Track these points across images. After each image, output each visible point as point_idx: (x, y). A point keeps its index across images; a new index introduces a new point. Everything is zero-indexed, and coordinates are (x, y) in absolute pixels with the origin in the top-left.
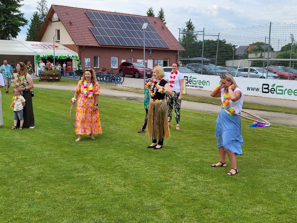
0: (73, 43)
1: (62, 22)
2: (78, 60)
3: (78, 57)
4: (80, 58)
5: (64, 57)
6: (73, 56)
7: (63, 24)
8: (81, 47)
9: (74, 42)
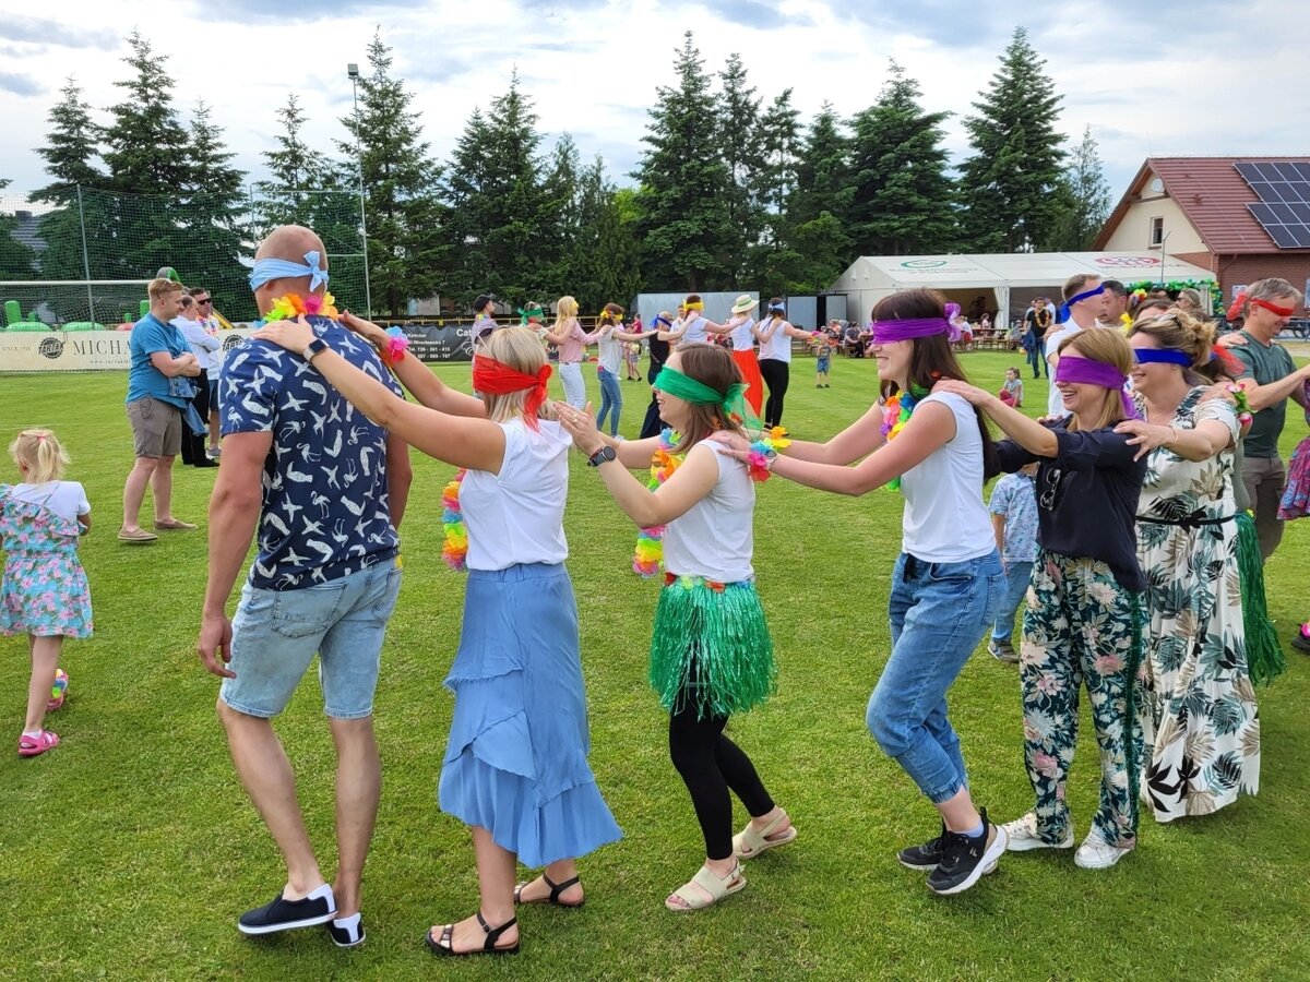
0: (1207, 250)
1: (1175, 199)
2: (1213, 292)
3: (1217, 284)
4: (1221, 286)
5: (1179, 285)
6: (1202, 282)
7: (1177, 202)
8: (1225, 259)
9: (1209, 246)
